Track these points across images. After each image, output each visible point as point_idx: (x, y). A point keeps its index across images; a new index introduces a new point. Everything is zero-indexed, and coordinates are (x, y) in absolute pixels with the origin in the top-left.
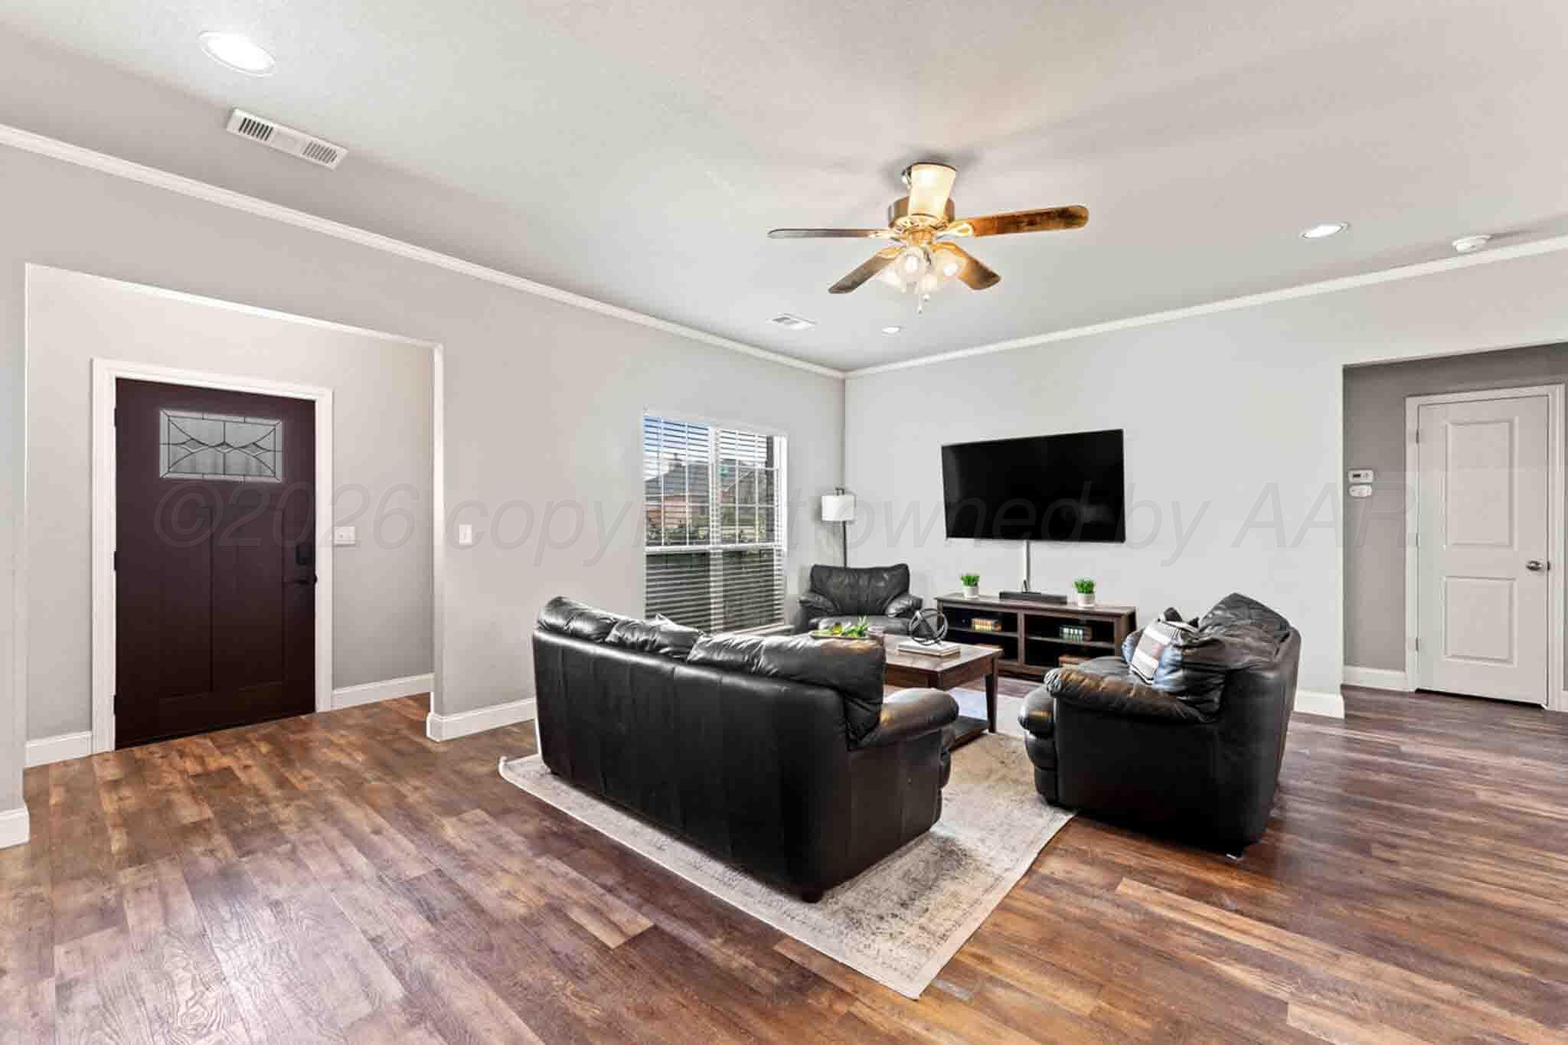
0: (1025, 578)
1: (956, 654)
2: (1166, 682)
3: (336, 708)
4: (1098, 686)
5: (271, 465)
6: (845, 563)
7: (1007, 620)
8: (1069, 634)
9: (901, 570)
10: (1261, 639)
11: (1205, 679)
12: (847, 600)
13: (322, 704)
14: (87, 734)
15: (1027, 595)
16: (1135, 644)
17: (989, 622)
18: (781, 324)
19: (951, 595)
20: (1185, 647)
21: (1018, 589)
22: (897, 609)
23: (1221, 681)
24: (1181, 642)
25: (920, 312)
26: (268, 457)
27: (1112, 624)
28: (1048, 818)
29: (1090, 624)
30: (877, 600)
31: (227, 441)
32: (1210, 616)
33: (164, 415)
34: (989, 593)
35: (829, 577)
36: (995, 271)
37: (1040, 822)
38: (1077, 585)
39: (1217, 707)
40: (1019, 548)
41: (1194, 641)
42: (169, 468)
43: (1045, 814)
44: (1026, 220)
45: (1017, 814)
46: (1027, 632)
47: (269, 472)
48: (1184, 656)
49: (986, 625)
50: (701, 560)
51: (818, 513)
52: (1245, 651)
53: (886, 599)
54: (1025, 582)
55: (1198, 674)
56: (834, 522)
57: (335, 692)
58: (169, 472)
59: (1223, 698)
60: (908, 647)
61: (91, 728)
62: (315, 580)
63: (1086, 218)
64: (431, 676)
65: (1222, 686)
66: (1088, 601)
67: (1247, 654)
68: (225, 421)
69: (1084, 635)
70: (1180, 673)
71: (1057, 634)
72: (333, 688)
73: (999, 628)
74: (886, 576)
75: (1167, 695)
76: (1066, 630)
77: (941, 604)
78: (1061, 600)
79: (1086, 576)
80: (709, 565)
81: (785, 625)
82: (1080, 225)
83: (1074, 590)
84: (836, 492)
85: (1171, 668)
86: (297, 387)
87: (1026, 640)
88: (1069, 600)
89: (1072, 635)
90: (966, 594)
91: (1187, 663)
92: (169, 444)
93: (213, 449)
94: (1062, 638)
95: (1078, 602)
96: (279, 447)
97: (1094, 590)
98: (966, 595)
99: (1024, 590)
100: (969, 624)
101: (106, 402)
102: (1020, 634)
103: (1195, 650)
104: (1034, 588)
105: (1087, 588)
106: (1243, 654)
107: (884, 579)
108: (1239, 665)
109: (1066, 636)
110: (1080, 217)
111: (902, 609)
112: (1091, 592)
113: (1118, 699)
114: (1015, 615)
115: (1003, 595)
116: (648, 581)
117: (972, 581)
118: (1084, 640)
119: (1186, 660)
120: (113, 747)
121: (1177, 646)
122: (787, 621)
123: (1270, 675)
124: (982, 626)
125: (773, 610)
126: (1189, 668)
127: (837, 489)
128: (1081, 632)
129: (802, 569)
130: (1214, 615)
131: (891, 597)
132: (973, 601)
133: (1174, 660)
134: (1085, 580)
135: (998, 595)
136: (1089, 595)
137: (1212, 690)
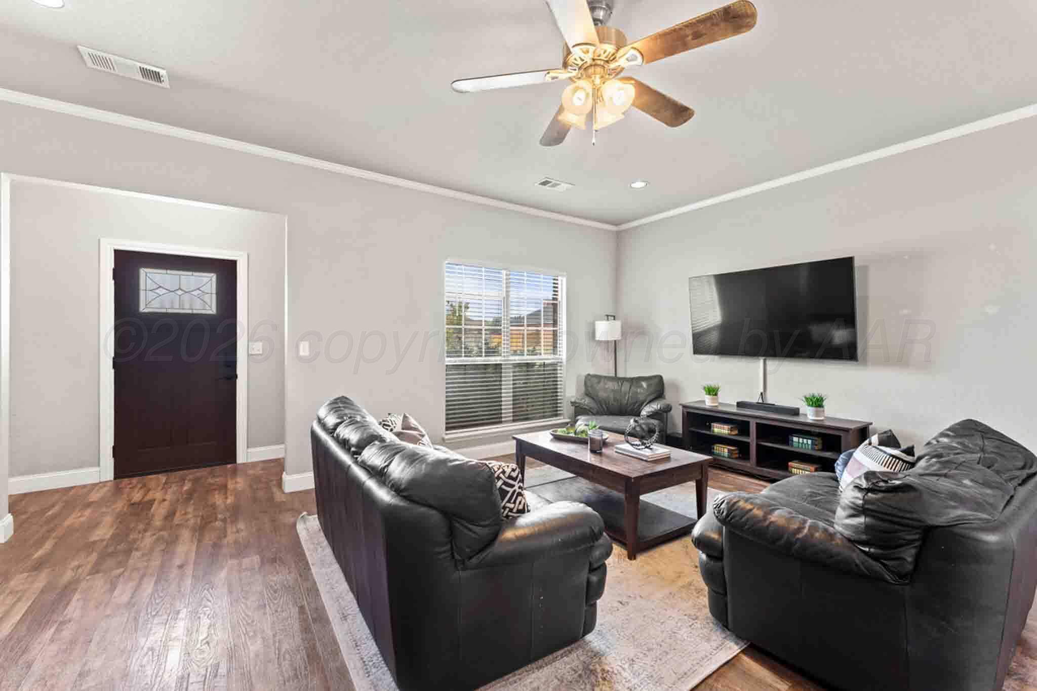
0: (762, 391)
1: (667, 459)
2: (847, 526)
3: (249, 461)
4: (765, 518)
5: (209, 304)
6: (616, 374)
7: (742, 426)
8: (799, 442)
9: (656, 380)
10: (986, 484)
11: (896, 531)
12: (612, 401)
13: (241, 458)
14: (97, 469)
15: (763, 406)
16: (845, 464)
17: (726, 427)
18: (547, 187)
19: (696, 402)
20: (868, 490)
21: (755, 399)
22: (647, 412)
23: (917, 537)
24: (864, 484)
25: (594, 144)
26: (207, 298)
27: (840, 437)
28: (715, 645)
29: (819, 435)
30: (637, 402)
31: (182, 288)
32: (934, 442)
33: (143, 272)
34: (728, 401)
35: (599, 382)
36: (686, 103)
37: (706, 647)
38: (807, 399)
39: (910, 567)
40: (757, 365)
41: (882, 484)
42: (146, 305)
43: (714, 638)
44: (689, 32)
45: (684, 633)
46: (758, 438)
47: (208, 308)
48: (866, 501)
49: (724, 428)
50: (496, 369)
51: (593, 334)
52: (953, 503)
53: (642, 403)
54: (762, 394)
55: (886, 525)
56: (607, 342)
57: (249, 450)
58: (146, 307)
59: (918, 558)
60: (624, 450)
61: (99, 465)
62: (236, 377)
63: (753, 16)
64: (282, 446)
65: (917, 544)
66: (817, 414)
67: (954, 508)
68: (180, 275)
69: (812, 444)
70: (861, 520)
71: (787, 442)
72: (248, 447)
73: (736, 432)
74: (644, 384)
75: (845, 541)
76: (795, 439)
77: (685, 410)
78: (795, 412)
79: (816, 392)
80: (501, 373)
81: (564, 418)
82: (750, 26)
83: (805, 404)
84: (606, 318)
85: (852, 512)
86: (225, 252)
87: (758, 446)
88: (801, 412)
89: (801, 443)
90: (708, 402)
91: (868, 509)
92: (146, 290)
93: (173, 293)
94: (792, 446)
95: (809, 415)
96: (214, 291)
97: (824, 403)
98: (707, 404)
99: (760, 401)
100: (709, 428)
101: (108, 264)
102: (752, 440)
103: (880, 495)
104: (771, 399)
105: (817, 403)
106: (947, 507)
107: (642, 386)
108: (941, 521)
109: (795, 444)
110: (747, 16)
111: (652, 412)
112: (821, 406)
113: (786, 536)
114: (748, 423)
115: (740, 405)
116: (447, 383)
117: (712, 391)
118: (813, 449)
119: (866, 506)
120: (112, 478)
121: (858, 488)
122: (566, 416)
123: (991, 538)
124: (720, 430)
125: (557, 407)
126: (873, 517)
127: (608, 316)
128: (810, 442)
129: (579, 376)
130: (938, 442)
131: (647, 401)
132: (714, 409)
133: (853, 503)
134: (816, 395)
135: (736, 404)
136: (819, 409)
137: (901, 546)
